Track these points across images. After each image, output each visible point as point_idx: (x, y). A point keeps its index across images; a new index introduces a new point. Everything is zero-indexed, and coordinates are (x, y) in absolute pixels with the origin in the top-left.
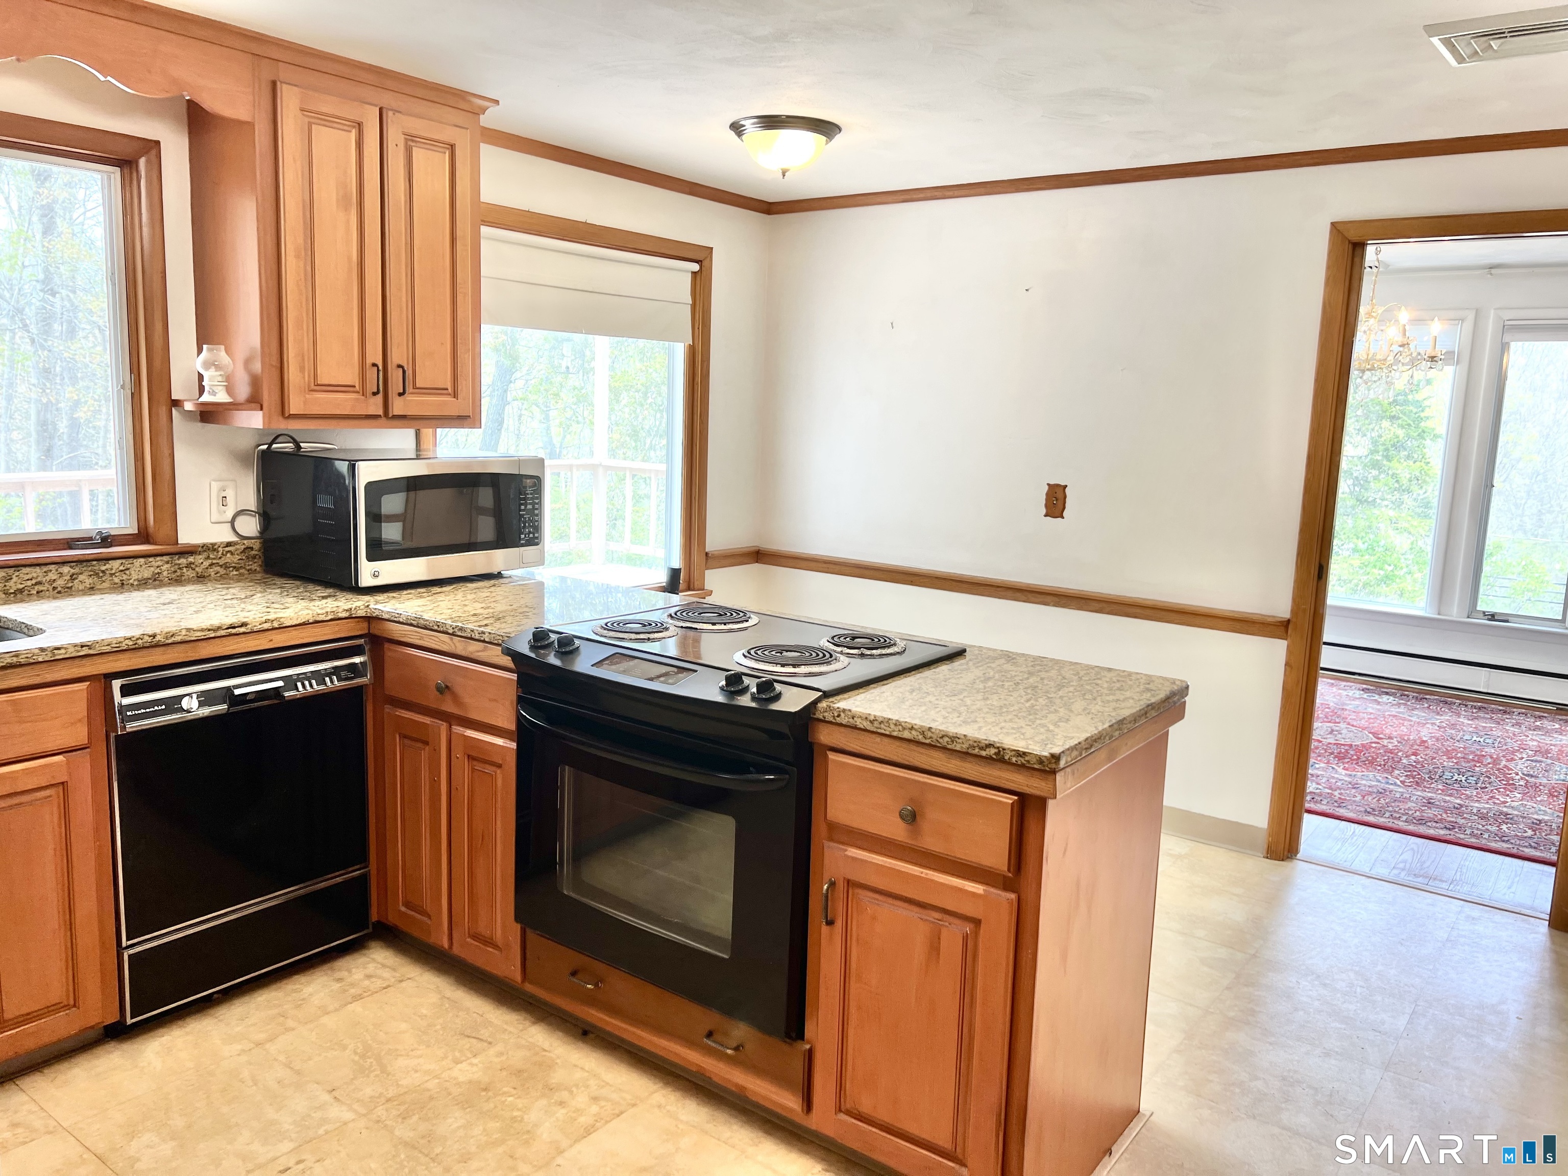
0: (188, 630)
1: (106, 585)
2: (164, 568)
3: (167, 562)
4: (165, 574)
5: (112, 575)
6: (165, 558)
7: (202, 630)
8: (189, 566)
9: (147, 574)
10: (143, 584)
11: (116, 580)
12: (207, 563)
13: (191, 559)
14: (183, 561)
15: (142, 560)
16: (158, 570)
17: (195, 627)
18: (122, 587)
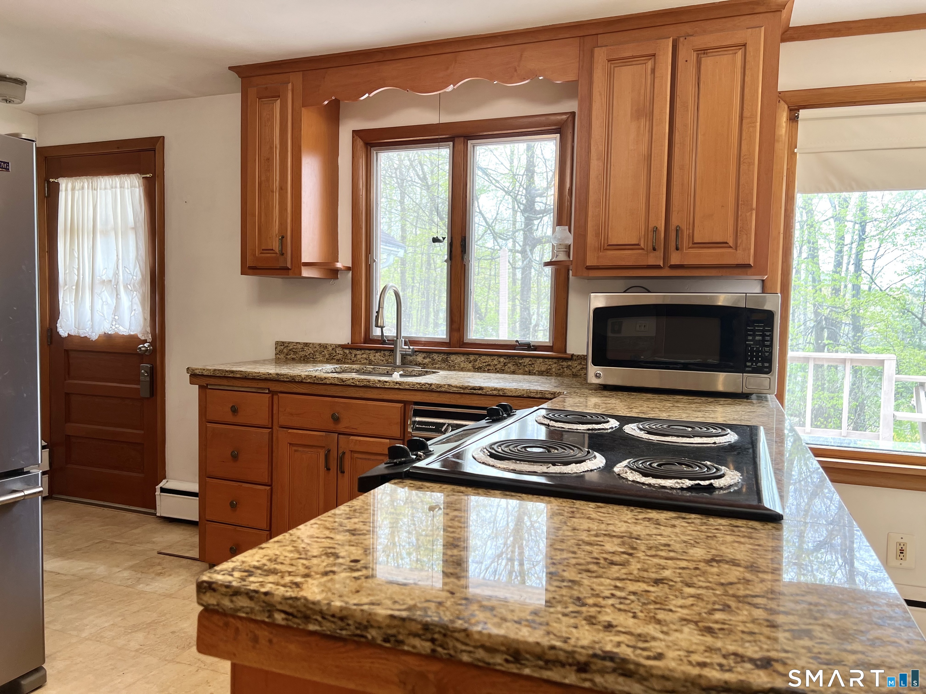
0: (449, 385)
1: (521, 371)
2: (553, 366)
3: (555, 363)
4: (554, 370)
5: (524, 366)
6: (554, 361)
7: (456, 387)
8: (568, 367)
9: (543, 369)
10: (541, 373)
11: (527, 369)
12: (579, 367)
13: (570, 363)
14: (565, 364)
15: (541, 360)
16: (549, 367)
17: (453, 385)
18: (530, 373)
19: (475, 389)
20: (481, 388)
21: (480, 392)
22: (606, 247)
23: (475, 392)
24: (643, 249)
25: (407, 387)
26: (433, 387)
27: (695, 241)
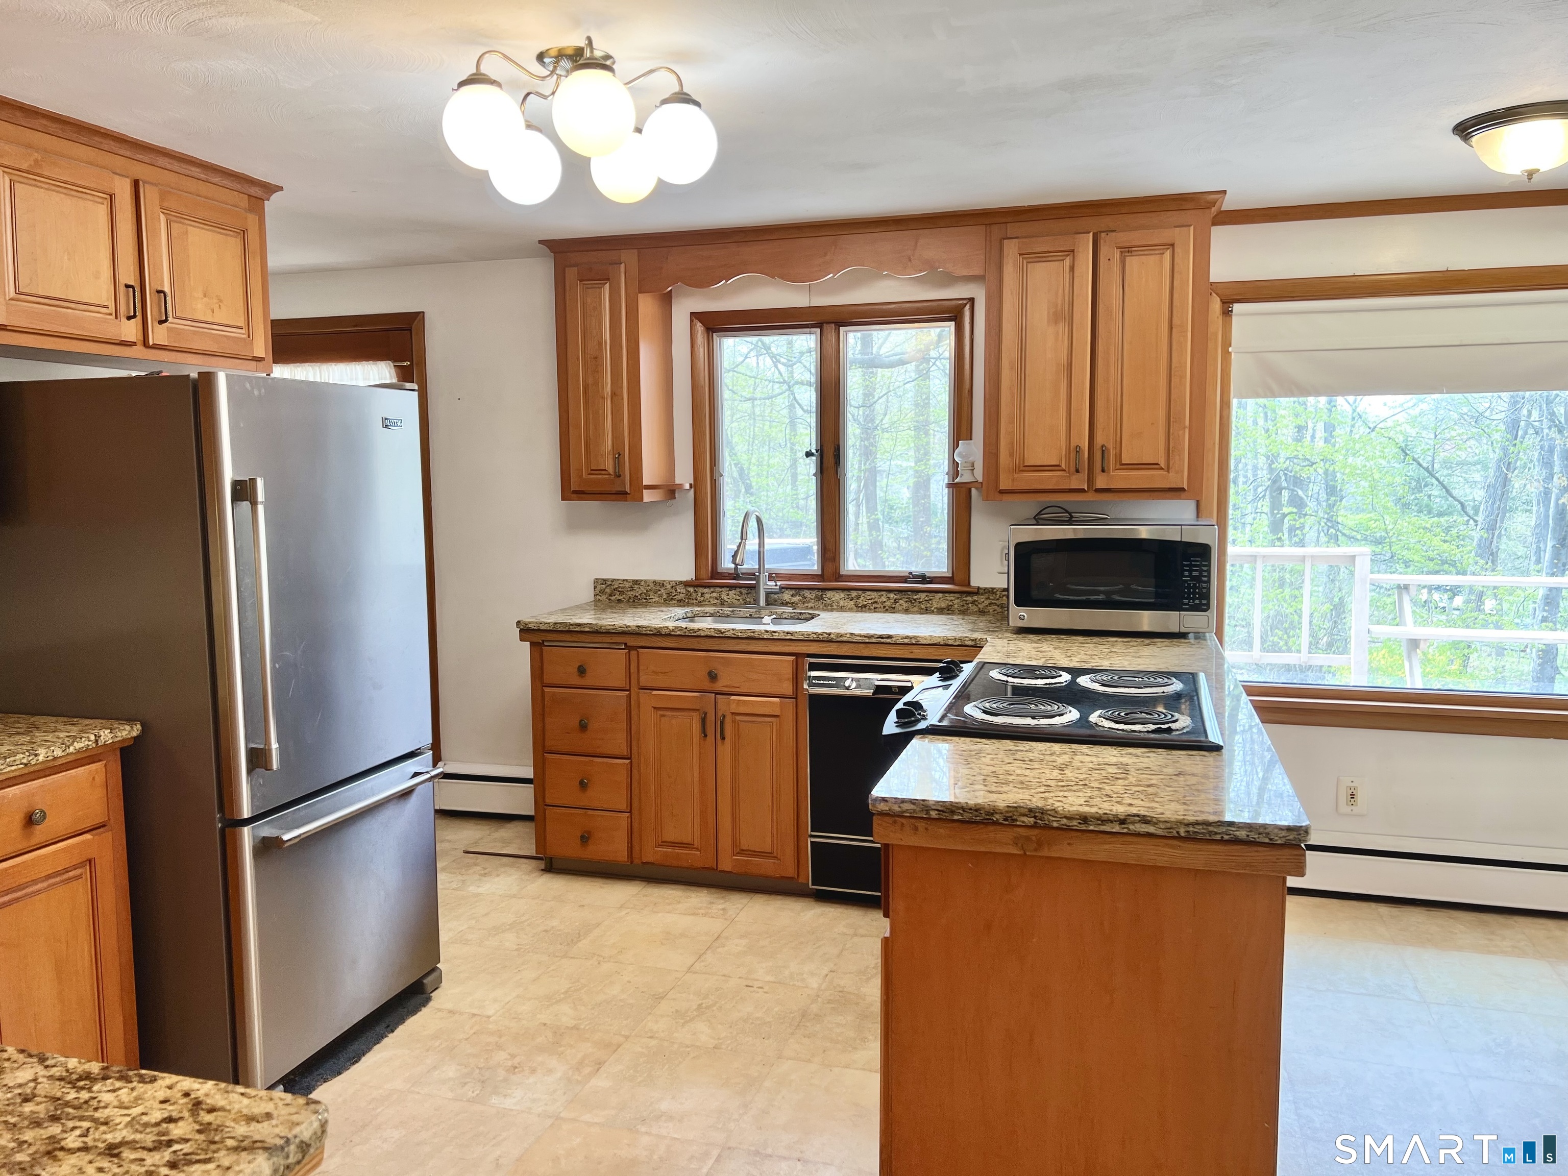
0: (852, 634)
1: (916, 609)
2: (955, 602)
3: (958, 598)
4: (956, 606)
5: (920, 602)
6: (957, 595)
7: (861, 636)
8: (973, 602)
9: (943, 605)
10: (941, 611)
11: (923, 606)
12: (987, 602)
13: (975, 598)
14: (969, 599)
15: (941, 595)
16: (951, 603)
17: (856, 632)
18: (927, 611)
19: (882, 638)
20: (890, 637)
21: (888, 641)
22: (1022, 468)
23: (882, 640)
24: (1064, 470)
25: (801, 637)
26: (832, 636)
27: (1123, 462)
